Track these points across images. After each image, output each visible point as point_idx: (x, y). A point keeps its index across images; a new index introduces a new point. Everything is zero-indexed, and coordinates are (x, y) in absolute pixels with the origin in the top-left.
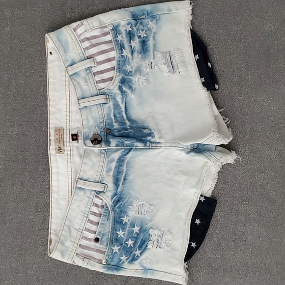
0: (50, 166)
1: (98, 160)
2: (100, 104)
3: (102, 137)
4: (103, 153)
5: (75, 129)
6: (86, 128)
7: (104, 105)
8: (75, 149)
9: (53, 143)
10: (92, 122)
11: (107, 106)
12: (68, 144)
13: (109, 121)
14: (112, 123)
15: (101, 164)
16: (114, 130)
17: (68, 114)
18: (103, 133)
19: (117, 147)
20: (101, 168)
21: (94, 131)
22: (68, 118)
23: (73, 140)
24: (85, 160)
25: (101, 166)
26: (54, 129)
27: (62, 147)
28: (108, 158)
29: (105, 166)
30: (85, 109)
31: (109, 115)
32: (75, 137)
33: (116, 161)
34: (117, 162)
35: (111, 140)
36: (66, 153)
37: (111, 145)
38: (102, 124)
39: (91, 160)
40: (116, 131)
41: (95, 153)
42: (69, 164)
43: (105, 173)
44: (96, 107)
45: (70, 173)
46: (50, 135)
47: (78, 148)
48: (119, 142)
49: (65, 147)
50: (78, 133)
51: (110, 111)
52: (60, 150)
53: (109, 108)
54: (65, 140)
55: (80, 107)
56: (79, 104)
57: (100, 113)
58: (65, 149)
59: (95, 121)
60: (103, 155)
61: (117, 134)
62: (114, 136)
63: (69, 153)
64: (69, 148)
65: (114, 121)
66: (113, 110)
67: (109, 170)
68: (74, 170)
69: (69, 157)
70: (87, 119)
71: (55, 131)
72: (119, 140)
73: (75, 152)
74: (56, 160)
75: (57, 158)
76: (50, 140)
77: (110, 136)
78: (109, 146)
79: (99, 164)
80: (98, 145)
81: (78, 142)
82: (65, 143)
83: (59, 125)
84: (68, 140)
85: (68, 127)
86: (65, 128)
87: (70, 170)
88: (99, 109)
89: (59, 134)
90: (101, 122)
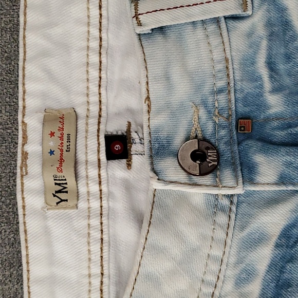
0: (24, 253)
1: (203, 237)
2: (217, 20)
3: (222, 147)
4: (223, 210)
5: (118, 114)
6: (159, 112)
7: (232, 23)
8: (118, 192)
9: (34, 166)
10: (182, 90)
11: (244, 26)
12: (93, 172)
13: (248, 87)
14: (260, 95)
15: (217, 252)
16: (268, 120)
17: (94, 59)
18: (223, 132)
19: (283, 188)
20: (214, 267)
21: (191, 124)
22: (94, 74)
23: (111, 156)
24: (157, 237)
25: (215, 259)
26: (41, 115)
27: (71, 182)
28: (243, 228)
29: (233, 260)
30: (159, 38)
31: (249, 62)
32: (117, 147)
33: (274, 239)
34: (277, 246)
35: (259, 159)
36: (82, 205)
37: (259, 179)
38: (222, 98)
39: (179, 236)
40: (275, 124)
41: (194, 209)
42: (95, 248)
43: (229, 286)
44: (200, 33)
45: (96, 282)
46: (25, 138)
47: (128, 187)
48: (289, 165)
49: (82, 183)
50: (129, 131)
51: (254, 46)
52: (63, 196)
53: (250, 34)
54: (81, 157)
55: (139, 30)
56: (136, 16)
57: (218, 55)
58: (83, 189)
59: (198, 88)
60: (222, 219)
61: (280, 135)
62: (270, 144)
63: (95, 204)
64: (94, 188)
65: (267, 85)
66: (264, 43)
67: (245, 276)
68: (112, 272)
69: (95, 222)
70: (167, 78)
71: (45, 121)
72: (289, 158)
73: (119, 205)
74: (47, 232)
75: (50, 223)
76: (25, 155)
77: (252, 145)
78: (252, 182)
79: (206, 251)
80: (208, 179)
81: (129, 165)
82: (82, 170)
83: (61, 99)
84: (93, 158)
85: (94, 109)
86: (81, 111)
87: (96, 270)
88: (215, 41)
89: (58, 134)
90: (220, 91)
